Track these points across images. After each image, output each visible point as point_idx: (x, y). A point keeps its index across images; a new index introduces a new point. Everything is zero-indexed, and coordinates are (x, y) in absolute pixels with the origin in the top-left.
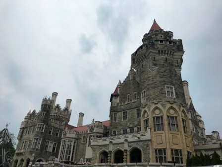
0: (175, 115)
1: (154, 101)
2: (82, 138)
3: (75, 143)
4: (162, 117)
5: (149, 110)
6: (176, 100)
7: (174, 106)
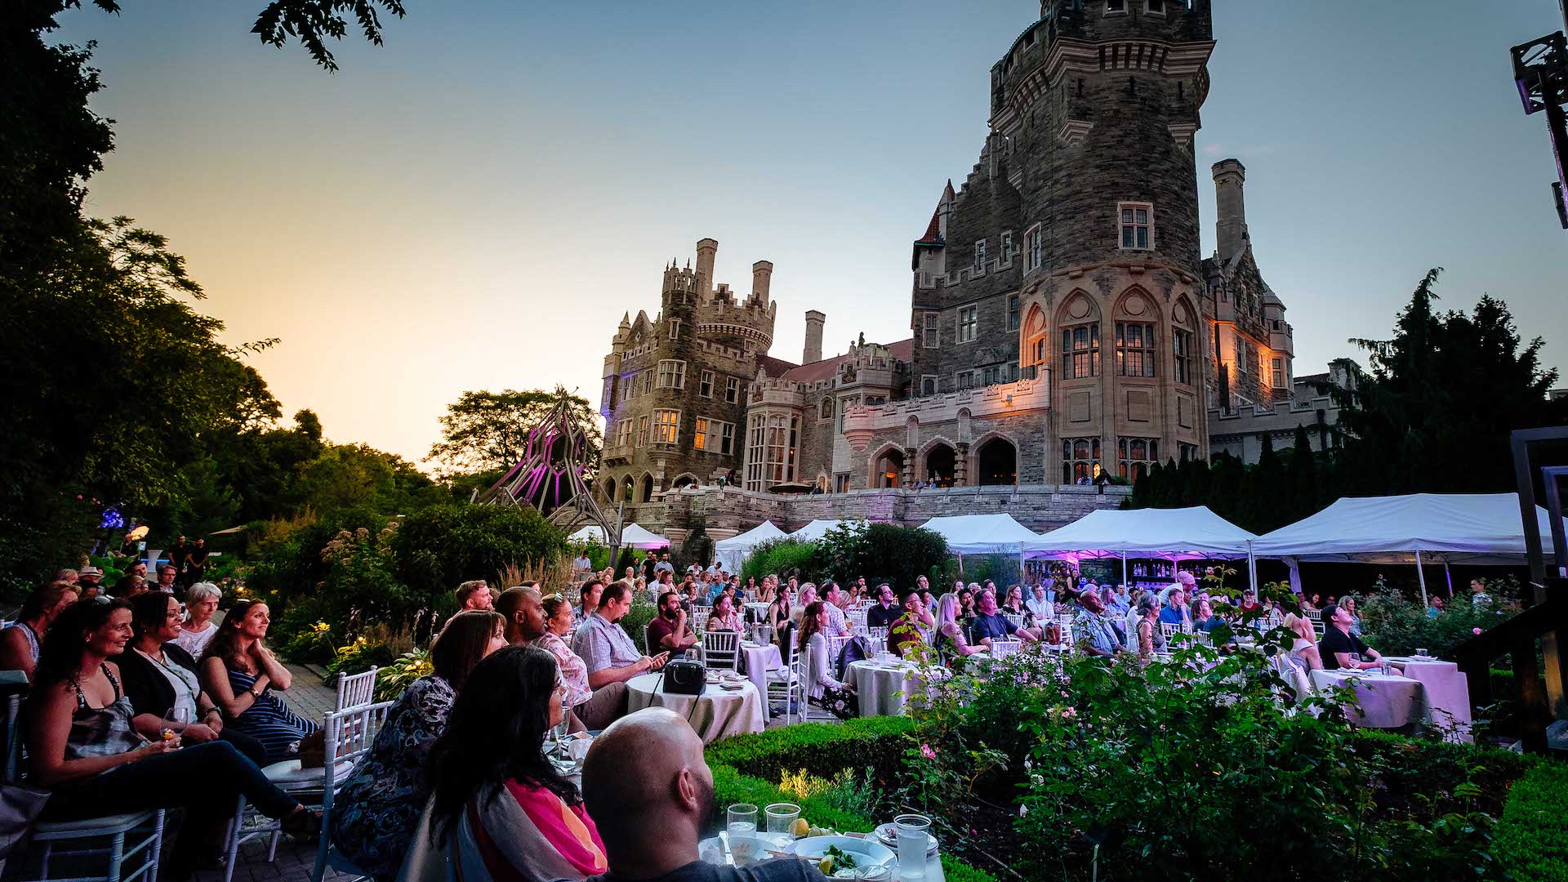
0: (1148, 318)
1: (1070, 267)
2: (820, 406)
3: (794, 422)
5: (1050, 303)
6: (1157, 260)
7: (1147, 282)
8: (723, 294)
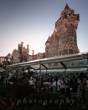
0: (72, 49)
1: (65, 44)
2: (35, 59)
3: (32, 60)
4: (67, 50)
6: (74, 43)
8: (24, 48)
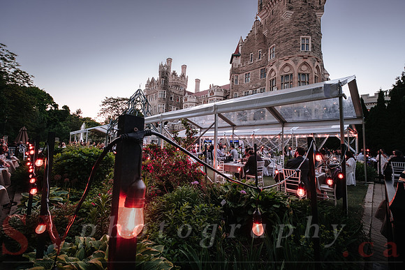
0: (307, 72)
1: (285, 57)
2: (203, 102)
4: (291, 75)
5: (278, 68)
6: (311, 55)
7: (308, 61)
8: (174, 73)
